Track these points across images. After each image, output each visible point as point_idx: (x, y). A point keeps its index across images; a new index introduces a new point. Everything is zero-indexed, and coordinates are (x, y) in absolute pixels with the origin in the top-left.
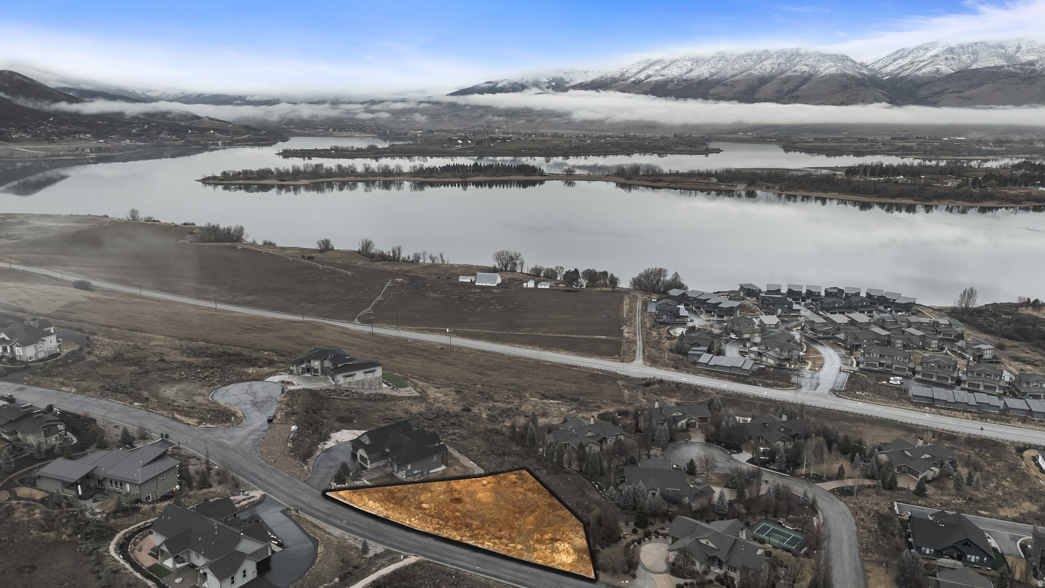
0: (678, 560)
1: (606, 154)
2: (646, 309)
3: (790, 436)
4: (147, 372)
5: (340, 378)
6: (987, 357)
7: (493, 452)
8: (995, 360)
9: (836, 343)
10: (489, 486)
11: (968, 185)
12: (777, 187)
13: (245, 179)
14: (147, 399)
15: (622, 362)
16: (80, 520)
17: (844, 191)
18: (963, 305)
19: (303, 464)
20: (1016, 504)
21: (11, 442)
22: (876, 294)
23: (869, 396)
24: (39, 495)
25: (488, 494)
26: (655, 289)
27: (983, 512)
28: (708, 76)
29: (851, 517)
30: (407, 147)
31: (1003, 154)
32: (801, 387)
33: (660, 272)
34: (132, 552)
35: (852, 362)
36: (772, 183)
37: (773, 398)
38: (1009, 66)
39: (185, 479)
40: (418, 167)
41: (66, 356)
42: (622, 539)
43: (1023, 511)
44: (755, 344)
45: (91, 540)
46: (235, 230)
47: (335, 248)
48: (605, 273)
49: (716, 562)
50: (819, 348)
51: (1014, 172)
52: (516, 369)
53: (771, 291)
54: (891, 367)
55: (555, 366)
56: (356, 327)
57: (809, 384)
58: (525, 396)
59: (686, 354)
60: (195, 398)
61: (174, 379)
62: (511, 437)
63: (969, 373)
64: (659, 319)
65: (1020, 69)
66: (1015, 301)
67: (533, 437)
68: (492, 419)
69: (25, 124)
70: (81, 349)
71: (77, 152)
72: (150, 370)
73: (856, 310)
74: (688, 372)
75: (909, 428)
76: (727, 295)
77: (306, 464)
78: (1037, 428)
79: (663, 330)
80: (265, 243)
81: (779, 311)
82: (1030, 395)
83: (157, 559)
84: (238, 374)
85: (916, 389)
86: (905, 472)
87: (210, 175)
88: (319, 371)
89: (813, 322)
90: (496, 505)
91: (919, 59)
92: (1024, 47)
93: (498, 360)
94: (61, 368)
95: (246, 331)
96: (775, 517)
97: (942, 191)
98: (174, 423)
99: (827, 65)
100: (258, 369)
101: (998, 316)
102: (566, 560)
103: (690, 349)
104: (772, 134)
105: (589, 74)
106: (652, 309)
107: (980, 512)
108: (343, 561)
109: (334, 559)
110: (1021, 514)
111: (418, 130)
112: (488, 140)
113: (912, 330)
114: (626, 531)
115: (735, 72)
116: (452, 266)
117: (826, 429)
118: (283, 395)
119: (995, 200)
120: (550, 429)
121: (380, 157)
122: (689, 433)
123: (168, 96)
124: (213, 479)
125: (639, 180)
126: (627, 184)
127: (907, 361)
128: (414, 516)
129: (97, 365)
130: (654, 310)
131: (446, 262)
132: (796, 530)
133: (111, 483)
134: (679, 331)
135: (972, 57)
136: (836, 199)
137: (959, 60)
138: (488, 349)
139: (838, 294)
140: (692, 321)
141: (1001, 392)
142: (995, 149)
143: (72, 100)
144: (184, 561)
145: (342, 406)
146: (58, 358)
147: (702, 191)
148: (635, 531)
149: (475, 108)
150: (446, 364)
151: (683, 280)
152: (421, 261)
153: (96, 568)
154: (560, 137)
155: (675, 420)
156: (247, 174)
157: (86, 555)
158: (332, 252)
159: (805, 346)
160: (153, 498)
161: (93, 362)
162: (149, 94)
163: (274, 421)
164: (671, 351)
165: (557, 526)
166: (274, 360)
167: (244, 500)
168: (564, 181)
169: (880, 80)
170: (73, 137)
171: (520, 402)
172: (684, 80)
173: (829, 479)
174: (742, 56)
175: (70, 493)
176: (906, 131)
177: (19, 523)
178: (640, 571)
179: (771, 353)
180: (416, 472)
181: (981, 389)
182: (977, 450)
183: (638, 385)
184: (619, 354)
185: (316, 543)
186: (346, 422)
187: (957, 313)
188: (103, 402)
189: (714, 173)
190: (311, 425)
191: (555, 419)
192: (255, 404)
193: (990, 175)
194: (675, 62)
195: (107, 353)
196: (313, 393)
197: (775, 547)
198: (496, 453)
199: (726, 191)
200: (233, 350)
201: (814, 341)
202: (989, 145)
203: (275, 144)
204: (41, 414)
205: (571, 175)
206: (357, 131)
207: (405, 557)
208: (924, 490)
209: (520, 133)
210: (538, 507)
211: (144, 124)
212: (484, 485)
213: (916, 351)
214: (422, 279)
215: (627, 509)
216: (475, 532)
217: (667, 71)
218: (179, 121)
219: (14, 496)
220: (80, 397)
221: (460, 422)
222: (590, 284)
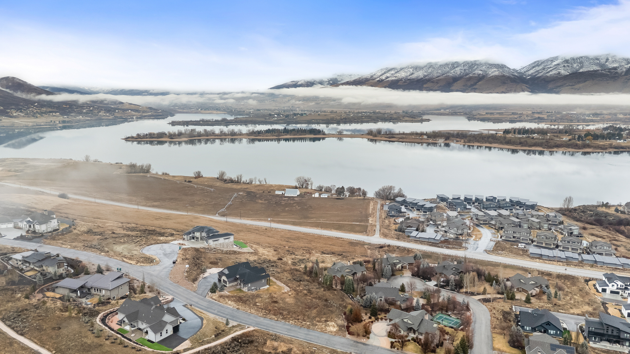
0: (392, 330)
1: (362, 122)
2: (383, 209)
3: (458, 272)
4: (106, 239)
5: (211, 241)
6: (576, 233)
7: (295, 279)
8: (580, 236)
9: (490, 226)
10: (292, 296)
11: (575, 139)
12: (462, 141)
13: (150, 138)
14: (108, 251)
15: (368, 235)
16: (80, 307)
17: (501, 143)
18: (566, 207)
19: (193, 284)
20: (581, 307)
21: (39, 271)
22: (515, 200)
23: (505, 253)
24: (58, 296)
25: (292, 299)
26: (388, 197)
27: (562, 311)
28: (422, 77)
29: (489, 312)
30: (245, 119)
31: (598, 122)
32: (468, 249)
33: (391, 188)
34: (108, 323)
35: (498, 236)
36: (460, 139)
37: (451, 255)
38: (601, 70)
39: (132, 289)
40: (251, 130)
41: (62, 230)
42: (363, 322)
43: (583, 311)
44: (443, 227)
45: (87, 316)
46: (146, 166)
47: (203, 176)
48: (359, 189)
49: (412, 331)
50: (480, 229)
51: (604, 132)
52: (308, 240)
53: (454, 198)
54: (519, 239)
55: (330, 238)
56: (217, 218)
57: (472, 248)
58: (312, 253)
59: (404, 232)
60: (133, 252)
61: (121, 242)
62: (304, 273)
63: (563, 241)
64: (389, 213)
65: (609, 72)
66: (595, 204)
67: (317, 272)
68: (294, 264)
69: (20, 107)
70: (70, 227)
71: (51, 123)
72: (108, 237)
73: (503, 209)
74: (404, 241)
75: (525, 270)
76: (430, 201)
77: (194, 283)
78: (599, 270)
79: (392, 220)
80: (163, 174)
81: (459, 209)
82: (597, 253)
83: (121, 326)
84: (155, 240)
85: (532, 250)
86: (521, 291)
87: (130, 136)
88: (199, 238)
89: (477, 215)
90: (296, 305)
91: (548, 66)
92: (610, 59)
93: (297, 235)
94: (60, 236)
95: (156, 219)
96: (447, 312)
97: (560, 143)
98: (124, 263)
99: (493, 70)
100: (165, 238)
101: (585, 212)
102: (333, 330)
103: (406, 229)
104: (461, 111)
105: (352, 76)
106: (386, 208)
107: (559, 311)
108: (216, 328)
109: (212, 326)
110: (582, 312)
111: (251, 109)
112: (292, 115)
113: (533, 219)
114: (365, 317)
115: (438, 75)
116: (272, 185)
117: (479, 269)
118: (180, 250)
119: (591, 148)
120: (325, 269)
121: (229, 125)
122: (403, 271)
123: (103, 91)
124: (146, 289)
125: (381, 137)
126: (374, 140)
127: (529, 235)
128: (253, 309)
129: (79, 235)
130: (387, 209)
131: (268, 183)
132: (458, 318)
133: (95, 290)
134: (401, 220)
135: (580, 65)
136: (497, 148)
137: (572, 67)
138: (292, 229)
139: (494, 200)
140: (408, 215)
141: (581, 252)
142: (593, 118)
143: (48, 93)
144: (135, 327)
145: (212, 257)
146: (59, 231)
147: (419, 143)
148: (370, 318)
149: (285, 96)
150: (269, 237)
151: (404, 192)
152: (254, 183)
153: (91, 329)
154: (335, 113)
155: (395, 264)
156: (151, 135)
157: (85, 323)
158: (202, 178)
159: (472, 228)
160: (116, 297)
161: (77, 233)
162: (92, 89)
163: (176, 262)
164: (396, 230)
165: (328, 315)
166: (174, 234)
167: (163, 300)
168: (337, 138)
169: (525, 79)
170: (49, 115)
171: (310, 256)
172: (409, 80)
173: (478, 294)
174: (442, 65)
175: (73, 295)
176: (541, 108)
177: (49, 308)
178: (371, 335)
179: (451, 231)
180: (253, 288)
181: (570, 250)
182: (563, 281)
183: (376, 248)
184: (366, 232)
185: (202, 319)
186: (214, 264)
187: (562, 211)
188: (85, 252)
189: (425, 133)
190: (196, 265)
191: (329, 264)
192: (165, 255)
193: (588, 134)
194: (403, 69)
195: (84, 229)
196: (197, 250)
197: (446, 326)
198: (296, 280)
199: (432, 143)
200: (151, 228)
201: (477, 225)
202: (590, 116)
203: (167, 118)
204: (55, 257)
205: (341, 134)
206: (215, 110)
207: (248, 327)
208: (530, 300)
209: (311, 111)
210: (319, 306)
211: (90, 107)
212: (290, 295)
213: (535, 230)
214: (254, 193)
215: (366, 307)
216: (285, 316)
217: (398, 74)
218: (110, 105)
219: (45, 296)
220: (72, 250)
221: (276, 265)
222: (351, 195)
